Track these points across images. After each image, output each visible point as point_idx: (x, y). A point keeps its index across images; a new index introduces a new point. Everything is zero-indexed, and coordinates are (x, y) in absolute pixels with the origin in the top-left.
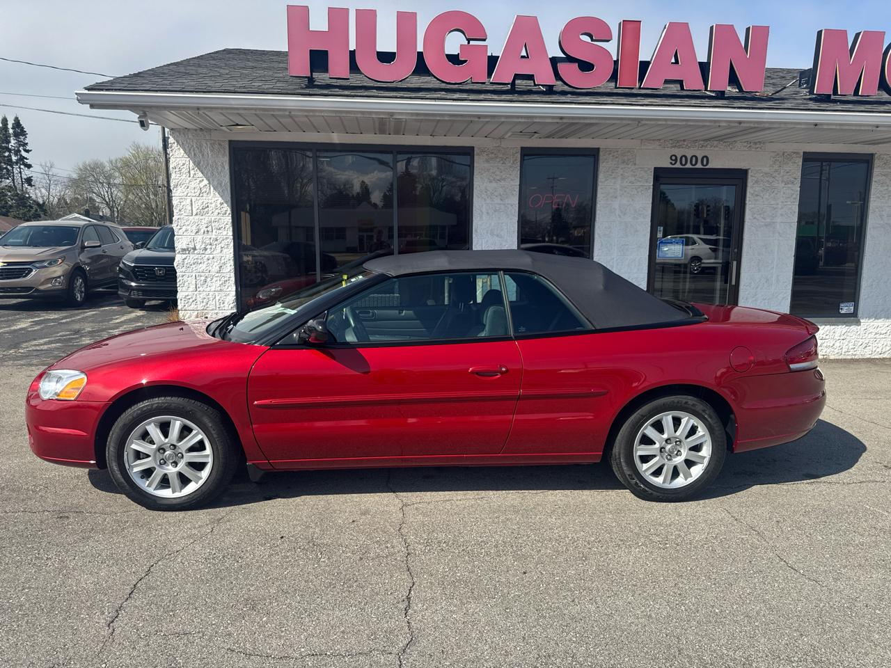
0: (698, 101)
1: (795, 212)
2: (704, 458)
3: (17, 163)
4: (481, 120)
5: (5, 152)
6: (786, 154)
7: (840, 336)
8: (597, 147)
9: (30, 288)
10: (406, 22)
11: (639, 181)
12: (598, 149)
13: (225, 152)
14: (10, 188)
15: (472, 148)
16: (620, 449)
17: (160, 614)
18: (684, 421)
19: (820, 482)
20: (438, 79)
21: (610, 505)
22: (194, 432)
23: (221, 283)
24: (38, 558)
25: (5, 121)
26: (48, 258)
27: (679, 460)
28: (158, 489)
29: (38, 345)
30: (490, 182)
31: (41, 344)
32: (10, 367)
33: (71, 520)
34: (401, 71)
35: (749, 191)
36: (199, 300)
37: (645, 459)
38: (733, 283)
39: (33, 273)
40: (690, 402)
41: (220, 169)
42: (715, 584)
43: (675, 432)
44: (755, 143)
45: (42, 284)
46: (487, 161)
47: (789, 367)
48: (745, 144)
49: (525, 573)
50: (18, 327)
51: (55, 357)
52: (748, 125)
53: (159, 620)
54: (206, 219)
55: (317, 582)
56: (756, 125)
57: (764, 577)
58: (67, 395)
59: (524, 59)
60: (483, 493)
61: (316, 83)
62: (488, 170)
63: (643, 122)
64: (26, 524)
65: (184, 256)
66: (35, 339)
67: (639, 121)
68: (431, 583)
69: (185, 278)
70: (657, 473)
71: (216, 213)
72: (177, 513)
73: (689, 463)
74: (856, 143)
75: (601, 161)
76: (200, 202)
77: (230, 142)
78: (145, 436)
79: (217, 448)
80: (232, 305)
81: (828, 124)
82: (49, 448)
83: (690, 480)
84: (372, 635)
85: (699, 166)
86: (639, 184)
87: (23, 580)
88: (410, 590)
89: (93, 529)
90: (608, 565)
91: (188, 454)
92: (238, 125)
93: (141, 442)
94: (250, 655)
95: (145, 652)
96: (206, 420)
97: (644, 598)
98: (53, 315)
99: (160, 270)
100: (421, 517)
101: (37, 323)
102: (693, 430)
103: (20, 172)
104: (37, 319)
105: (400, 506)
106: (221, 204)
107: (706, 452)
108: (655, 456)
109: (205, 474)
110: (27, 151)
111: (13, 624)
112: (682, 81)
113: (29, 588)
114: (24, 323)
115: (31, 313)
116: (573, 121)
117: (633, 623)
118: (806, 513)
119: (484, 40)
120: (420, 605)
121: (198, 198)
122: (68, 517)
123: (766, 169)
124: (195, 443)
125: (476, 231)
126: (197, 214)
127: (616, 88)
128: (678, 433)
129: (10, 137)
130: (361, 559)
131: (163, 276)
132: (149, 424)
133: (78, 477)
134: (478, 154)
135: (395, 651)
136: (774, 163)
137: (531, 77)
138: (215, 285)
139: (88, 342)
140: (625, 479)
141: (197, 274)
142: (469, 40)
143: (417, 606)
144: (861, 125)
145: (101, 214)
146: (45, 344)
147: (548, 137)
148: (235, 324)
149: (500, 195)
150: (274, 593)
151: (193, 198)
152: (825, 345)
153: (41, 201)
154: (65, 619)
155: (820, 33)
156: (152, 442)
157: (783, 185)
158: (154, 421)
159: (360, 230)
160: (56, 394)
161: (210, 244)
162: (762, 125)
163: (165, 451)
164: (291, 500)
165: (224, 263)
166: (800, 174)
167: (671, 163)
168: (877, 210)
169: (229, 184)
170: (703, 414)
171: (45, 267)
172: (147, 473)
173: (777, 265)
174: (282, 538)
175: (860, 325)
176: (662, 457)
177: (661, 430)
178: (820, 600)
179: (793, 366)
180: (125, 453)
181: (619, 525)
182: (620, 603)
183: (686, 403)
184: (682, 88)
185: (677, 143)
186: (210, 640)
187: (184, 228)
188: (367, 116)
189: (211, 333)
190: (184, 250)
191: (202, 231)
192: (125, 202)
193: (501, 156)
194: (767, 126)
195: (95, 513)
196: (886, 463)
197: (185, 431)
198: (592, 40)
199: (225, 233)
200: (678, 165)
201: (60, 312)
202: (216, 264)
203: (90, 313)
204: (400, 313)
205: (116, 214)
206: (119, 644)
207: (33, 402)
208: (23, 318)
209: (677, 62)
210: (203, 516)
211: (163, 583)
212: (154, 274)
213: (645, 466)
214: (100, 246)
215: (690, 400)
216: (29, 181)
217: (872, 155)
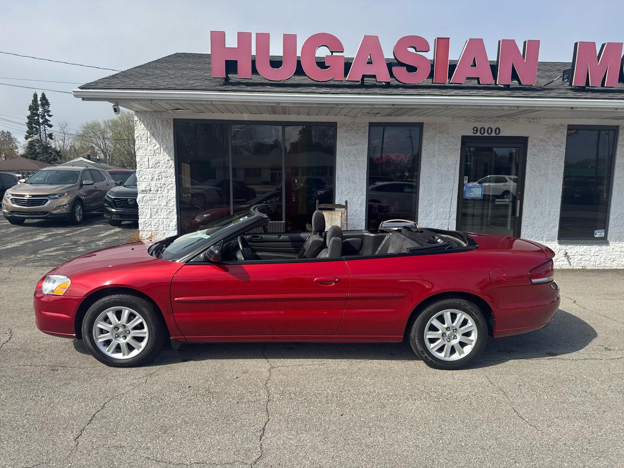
0: (489, 92)
1: (562, 166)
2: (472, 341)
3: (42, 124)
4: (339, 106)
5: (35, 117)
6: (555, 126)
7: (594, 253)
8: (422, 122)
9: (46, 213)
10: (289, 41)
11: (451, 145)
12: (423, 123)
13: (171, 127)
14: (38, 141)
15: (336, 123)
16: (415, 334)
17: (107, 434)
18: (458, 316)
19: (557, 359)
20: (311, 79)
21: (408, 371)
22: (137, 317)
23: (167, 213)
24: (37, 396)
25: (35, 96)
26: (59, 192)
27: (455, 342)
28: (114, 353)
29: (49, 252)
30: (348, 146)
31: (50, 251)
32: (30, 268)
33: (60, 372)
34: (286, 73)
35: (529, 151)
36: (153, 224)
37: (432, 341)
38: (518, 215)
39: (49, 202)
40: (462, 303)
41: (167, 138)
42: (466, 426)
43: (453, 322)
44: (533, 119)
45: (55, 209)
46: (346, 132)
47: (531, 282)
48: (526, 119)
49: (342, 415)
50: (38, 239)
51: (60, 260)
52: (524, 108)
53: (106, 437)
54: (158, 170)
55: (207, 417)
56: (530, 109)
57: (500, 423)
58: (58, 292)
59: (369, 65)
60: (325, 361)
61: (230, 81)
62: (346, 138)
63: (450, 107)
64: (31, 374)
65: (143, 195)
66: (48, 248)
67: (447, 106)
68: (280, 420)
69: (144, 210)
70: (441, 350)
71: (164, 167)
72: (126, 369)
73: (462, 344)
74: (606, 119)
75: (424, 131)
76: (154, 159)
77: (174, 120)
78: (106, 319)
79: (151, 328)
80: (174, 228)
81: (580, 108)
82: (47, 325)
83: (463, 356)
84: (237, 452)
85: (493, 134)
86: (451, 147)
87: (26, 410)
88: (266, 424)
89: (72, 378)
90: (398, 411)
91: (133, 331)
92: (178, 109)
93: (104, 323)
94: (159, 461)
95: (96, 457)
96: (144, 310)
97: (416, 434)
98: (61, 231)
99: (131, 201)
100: (281, 376)
101: (50, 236)
102: (465, 322)
103: (45, 130)
104: (50, 233)
105: (269, 368)
106: (168, 161)
107: (474, 337)
108: (439, 339)
109: (143, 344)
110: (50, 116)
111: (18, 437)
112: (479, 78)
113: (30, 415)
114: (42, 236)
115: (47, 229)
116: (402, 107)
117: (405, 450)
118: (541, 380)
119: (343, 52)
120: (270, 434)
121: (153, 157)
122: (57, 370)
123: (541, 137)
124: (138, 324)
125: (338, 179)
126: (152, 167)
127: (433, 83)
128: (454, 324)
129: (39, 106)
130: (238, 403)
131: (132, 205)
132: (109, 311)
133: (66, 344)
134: (340, 127)
135: (250, 462)
136: (547, 132)
137: (374, 76)
138: (164, 214)
139: (82, 250)
140: (419, 354)
141: (152, 207)
142: (332, 52)
143: (268, 434)
144: (604, 108)
145: (98, 158)
146: (54, 251)
147: (388, 115)
148: (166, 247)
149: (355, 155)
150: (180, 423)
151: (150, 157)
152: (584, 259)
153: (58, 149)
154: (49, 435)
155: (576, 44)
156: (110, 323)
157: (553, 148)
158: (112, 310)
159: (272, 169)
160: (52, 291)
161: (161, 187)
162: (534, 109)
163: (118, 329)
164: (199, 362)
165: (170, 200)
166: (565, 140)
167: (474, 133)
168: (621, 165)
169: (173, 148)
170: (472, 311)
171: (57, 198)
172: (107, 343)
173: (549, 203)
174: (189, 387)
175: (609, 245)
176: (444, 340)
177: (443, 322)
178: (535, 440)
179: (534, 281)
180: (94, 330)
181: (411, 385)
182: (400, 437)
183: (459, 304)
184: (479, 83)
185: (478, 119)
186: (135, 451)
187: (143, 177)
188: (263, 104)
189: (150, 253)
190: (143, 191)
191: (155, 179)
192: (114, 150)
193: (355, 128)
194: (537, 109)
195: (75, 367)
196: (606, 346)
197: (131, 317)
198: (416, 51)
199: (170, 180)
200: (478, 134)
201: (65, 229)
202: (164, 200)
203: (85, 229)
204: (279, 237)
205: (108, 158)
206: (81, 452)
207: (38, 296)
208: (41, 233)
209: (475, 65)
210: (142, 371)
211: (111, 414)
212: (127, 203)
213: (432, 345)
214: (93, 184)
215: (462, 302)
216: (50, 136)
217: (618, 127)
